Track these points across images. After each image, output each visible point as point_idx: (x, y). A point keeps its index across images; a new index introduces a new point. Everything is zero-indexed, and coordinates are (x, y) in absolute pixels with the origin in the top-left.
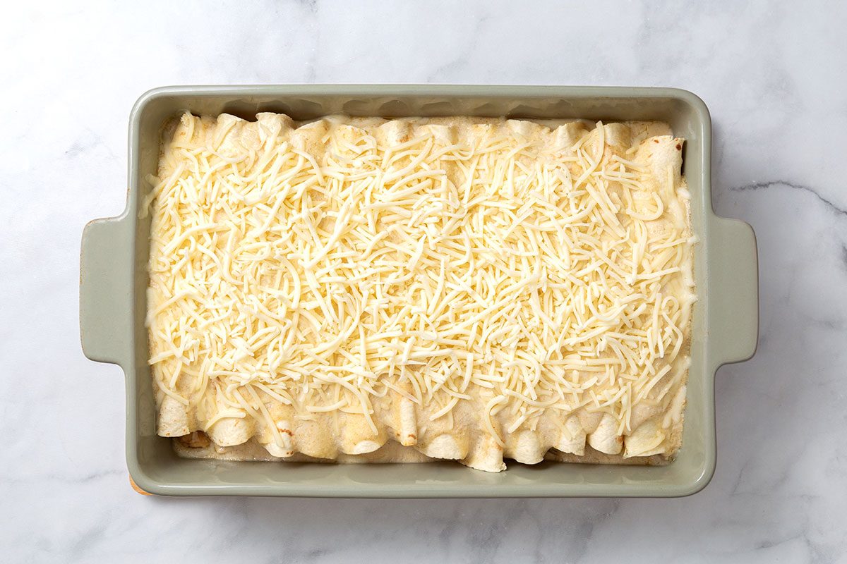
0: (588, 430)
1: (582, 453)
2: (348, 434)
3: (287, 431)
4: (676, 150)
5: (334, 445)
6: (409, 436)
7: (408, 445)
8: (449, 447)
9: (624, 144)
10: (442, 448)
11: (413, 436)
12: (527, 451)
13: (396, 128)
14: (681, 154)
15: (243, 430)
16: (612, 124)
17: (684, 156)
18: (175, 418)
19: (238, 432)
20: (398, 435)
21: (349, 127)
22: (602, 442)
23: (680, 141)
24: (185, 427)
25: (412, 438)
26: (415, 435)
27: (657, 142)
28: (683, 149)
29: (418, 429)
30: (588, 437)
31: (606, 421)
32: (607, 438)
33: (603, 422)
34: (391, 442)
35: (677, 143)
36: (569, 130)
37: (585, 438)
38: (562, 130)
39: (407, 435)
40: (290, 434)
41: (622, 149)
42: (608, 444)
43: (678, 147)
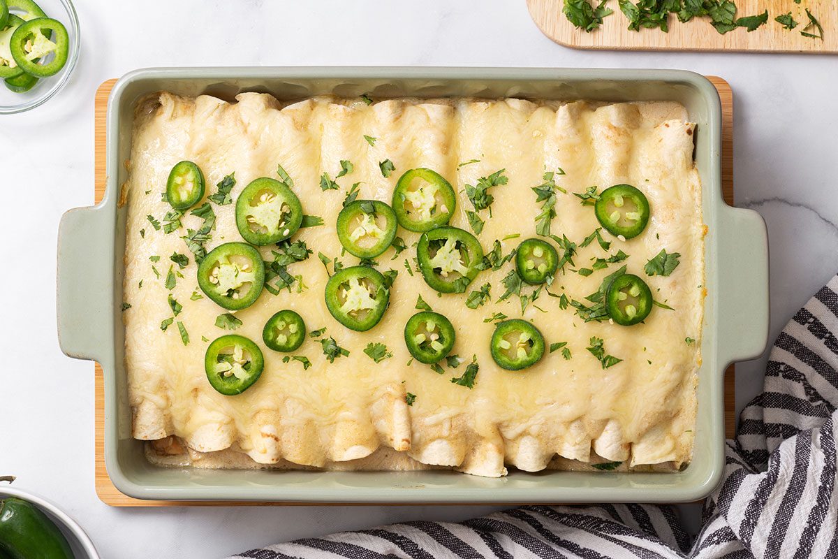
0: (593, 435)
1: (586, 460)
2: (338, 440)
3: (272, 436)
4: (686, 135)
5: (320, 452)
6: (403, 440)
7: (401, 450)
8: (445, 453)
9: (630, 125)
10: (437, 454)
11: (407, 441)
12: (528, 457)
13: (389, 109)
14: (692, 138)
15: (226, 435)
16: (618, 105)
17: (695, 141)
18: (153, 420)
19: (221, 437)
20: (392, 440)
21: (341, 107)
22: (607, 449)
23: (691, 126)
24: (162, 430)
25: (407, 443)
26: (410, 440)
27: (667, 126)
28: (694, 133)
29: (412, 434)
30: (593, 442)
31: (611, 426)
32: (611, 444)
33: (607, 428)
34: (382, 447)
35: (687, 127)
36: (570, 110)
37: (590, 443)
38: (563, 110)
39: (401, 440)
40: (276, 439)
41: (628, 130)
42: (613, 451)
43: (689, 132)
